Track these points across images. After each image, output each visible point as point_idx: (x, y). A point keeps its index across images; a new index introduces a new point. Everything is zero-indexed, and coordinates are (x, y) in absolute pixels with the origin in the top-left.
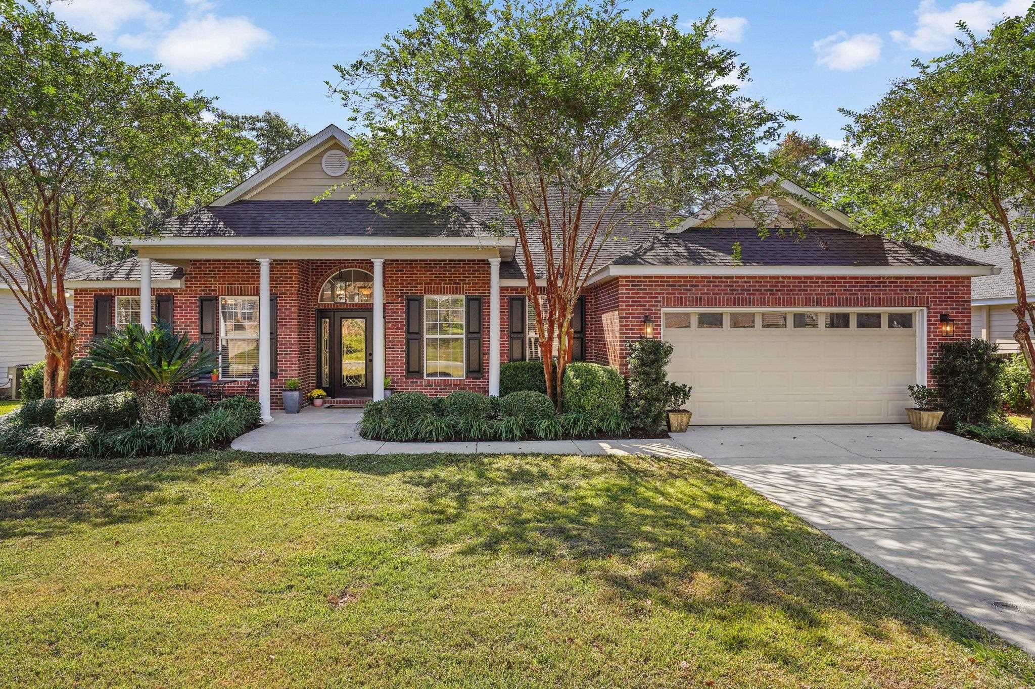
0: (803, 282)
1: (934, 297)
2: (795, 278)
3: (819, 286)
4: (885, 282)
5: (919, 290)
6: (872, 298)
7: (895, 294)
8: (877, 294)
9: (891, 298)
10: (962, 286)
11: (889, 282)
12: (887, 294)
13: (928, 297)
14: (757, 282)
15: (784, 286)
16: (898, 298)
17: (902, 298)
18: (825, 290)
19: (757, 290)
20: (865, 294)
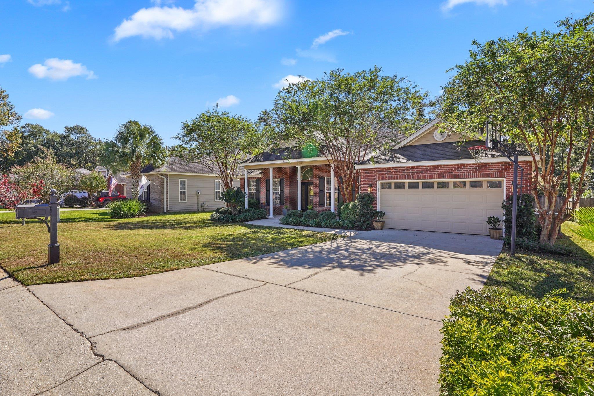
0: (437, 168)
1: (508, 173)
2: (433, 166)
3: (445, 169)
4: (480, 166)
5: (499, 169)
6: (472, 174)
7: (485, 172)
8: (475, 172)
9: (483, 174)
10: (526, 166)
11: (482, 166)
12: (481, 172)
13: (504, 173)
14: (415, 169)
15: (428, 170)
16: (487, 173)
17: (489, 173)
18: (448, 171)
19: (416, 172)
20: (469, 172)
